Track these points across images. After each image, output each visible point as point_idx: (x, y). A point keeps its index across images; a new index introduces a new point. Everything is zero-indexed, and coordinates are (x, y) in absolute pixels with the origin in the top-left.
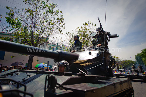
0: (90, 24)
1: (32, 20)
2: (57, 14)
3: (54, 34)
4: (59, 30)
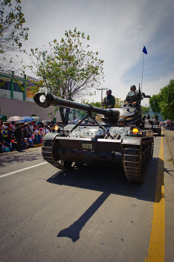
0: (79, 34)
4: (16, 42)
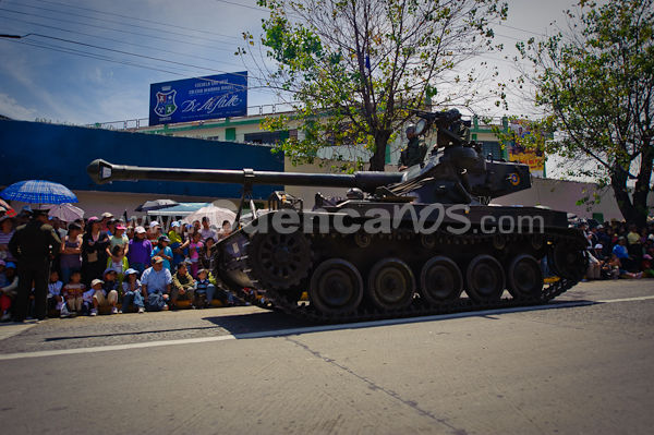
1: (355, 26)
3: (455, 62)
4: (480, 31)
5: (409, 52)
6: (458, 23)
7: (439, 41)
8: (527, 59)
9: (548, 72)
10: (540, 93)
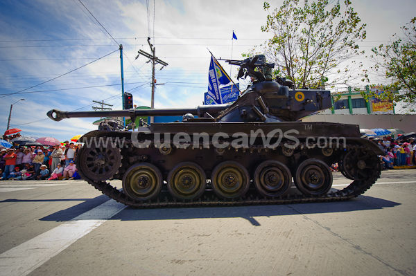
1: (285, 56)
2: (337, 14)
3: (337, 63)
4: (350, 47)
5: (312, 63)
6: (337, 45)
7: (327, 55)
8: (379, 56)
9: (393, 60)
10: (389, 71)
